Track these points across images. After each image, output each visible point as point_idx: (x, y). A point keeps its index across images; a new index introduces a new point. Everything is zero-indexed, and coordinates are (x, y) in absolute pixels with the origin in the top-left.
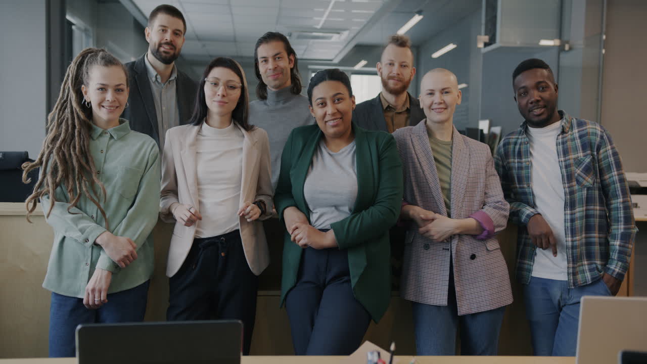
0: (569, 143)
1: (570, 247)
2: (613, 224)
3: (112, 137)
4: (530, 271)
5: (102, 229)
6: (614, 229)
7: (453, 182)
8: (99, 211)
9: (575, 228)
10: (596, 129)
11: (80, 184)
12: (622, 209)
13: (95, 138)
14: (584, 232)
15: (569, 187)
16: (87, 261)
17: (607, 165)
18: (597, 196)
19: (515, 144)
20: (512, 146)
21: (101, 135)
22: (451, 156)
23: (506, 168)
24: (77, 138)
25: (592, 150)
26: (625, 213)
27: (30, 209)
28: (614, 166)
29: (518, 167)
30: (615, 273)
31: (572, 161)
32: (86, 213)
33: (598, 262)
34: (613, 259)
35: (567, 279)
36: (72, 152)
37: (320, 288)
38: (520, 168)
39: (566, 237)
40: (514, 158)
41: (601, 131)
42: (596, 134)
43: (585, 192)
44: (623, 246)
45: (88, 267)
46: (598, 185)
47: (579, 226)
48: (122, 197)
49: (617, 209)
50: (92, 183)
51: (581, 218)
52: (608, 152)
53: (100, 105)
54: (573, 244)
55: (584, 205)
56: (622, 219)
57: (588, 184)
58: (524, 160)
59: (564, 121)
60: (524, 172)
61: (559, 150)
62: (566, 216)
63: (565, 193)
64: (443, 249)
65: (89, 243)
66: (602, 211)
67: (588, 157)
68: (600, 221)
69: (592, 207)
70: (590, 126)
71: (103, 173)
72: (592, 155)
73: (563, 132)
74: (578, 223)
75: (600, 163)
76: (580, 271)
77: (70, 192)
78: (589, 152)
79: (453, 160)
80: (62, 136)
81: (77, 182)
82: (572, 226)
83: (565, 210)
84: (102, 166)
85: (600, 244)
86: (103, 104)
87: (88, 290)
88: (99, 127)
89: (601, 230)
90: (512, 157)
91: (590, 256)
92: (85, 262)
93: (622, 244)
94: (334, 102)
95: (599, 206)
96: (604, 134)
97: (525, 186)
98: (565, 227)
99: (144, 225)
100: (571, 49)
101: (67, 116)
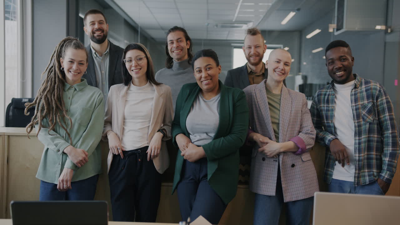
0: (359, 95)
1: (357, 160)
2: (384, 147)
3: (75, 90)
4: (331, 175)
5: (68, 144)
6: (385, 150)
7: (281, 119)
8: (67, 134)
9: (361, 149)
10: (376, 86)
11: (56, 117)
12: (391, 137)
13: (66, 91)
14: (366, 151)
15: (357, 122)
16: (60, 162)
17: (382, 109)
18: (376, 128)
19: (325, 95)
20: (323, 96)
21: (69, 89)
22: (280, 102)
23: (319, 110)
24: (56, 90)
25: (373, 99)
26: (392, 140)
27: (28, 131)
28: (387, 110)
29: (327, 110)
30: (385, 179)
31: (360, 106)
32: (60, 134)
33: (375, 170)
34: (384, 170)
35: (353, 181)
36: (53, 98)
37: (196, 183)
38: (328, 110)
39: (355, 154)
40: (324, 104)
41: (380, 88)
42: (376, 89)
43: (368, 125)
44: (391, 161)
45: (60, 166)
46: (376, 121)
47: (363, 147)
48: (80, 125)
49: (388, 137)
50: (63, 117)
51: (365, 142)
52: (383, 101)
53: (69, 71)
54: (359, 158)
55: (367, 134)
56: (391, 144)
57: (370, 120)
58: (330, 105)
59: (356, 80)
60: (330, 113)
61: (352, 99)
62: (356, 141)
63: (355, 126)
64: (274, 161)
65: (60, 152)
66: (379, 138)
67: (370, 103)
68: (377, 144)
69: (372, 135)
70: (373, 84)
71: (69, 111)
72: (373, 102)
73: (355, 87)
74: (363, 145)
75: (378, 108)
76: (362, 176)
77: (50, 121)
78: (371, 100)
79: (281, 105)
80: (48, 88)
81: (54, 116)
82: (359, 147)
83: (355, 137)
84: (69, 107)
85: (377, 159)
86: (71, 70)
87: (59, 180)
88: (69, 84)
89: (377, 150)
90: (322, 103)
91: (369, 166)
92: (58, 163)
93: (390, 160)
94: (206, 70)
95: (377, 135)
96: (382, 90)
97: (330, 122)
98: (355, 147)
99: (92, 142)
100: (392, 31)
101: (52, 76)
